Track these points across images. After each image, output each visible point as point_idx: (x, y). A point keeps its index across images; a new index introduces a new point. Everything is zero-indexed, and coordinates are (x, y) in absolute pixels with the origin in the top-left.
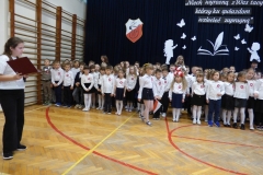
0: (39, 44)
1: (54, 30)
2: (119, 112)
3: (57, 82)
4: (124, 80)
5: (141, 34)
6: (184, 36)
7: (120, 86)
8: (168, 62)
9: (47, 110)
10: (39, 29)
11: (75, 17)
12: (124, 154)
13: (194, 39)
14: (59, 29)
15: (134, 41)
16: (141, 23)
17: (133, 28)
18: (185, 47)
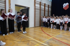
0: (40, 12)
1: (44, 9)
2: (61, 29)
3: (44, 21)
4: (63, 20)
5: (68, 7)
7: (61, 22)
9: (42, 28)
10: (40, 9)
11: (49, 5)
12: (62, 40)
17: (65, 6)
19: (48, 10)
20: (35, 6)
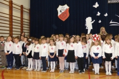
1: (8, 16)
3: (8, 52)
4: (54, 47)
5: (68, 15)
6: (99, 14)
9: (3, 72)
11: (22, 7)
13: (106, 15)
14: (11, 15)
15: (64, 20)
16: (68, 7)
17: (63, 11)
18: (100, 22)
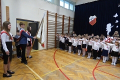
0: (56, 28)
1: (62, 23)
2: (79, 54)
8: (108, 34)
10: (56, 23)
12: (69, 73)
15: (92, 25)
16: (96, 17)
17: (92, 20)
18: (117, 27)
19: (69, 24)
20: (48, 20)
